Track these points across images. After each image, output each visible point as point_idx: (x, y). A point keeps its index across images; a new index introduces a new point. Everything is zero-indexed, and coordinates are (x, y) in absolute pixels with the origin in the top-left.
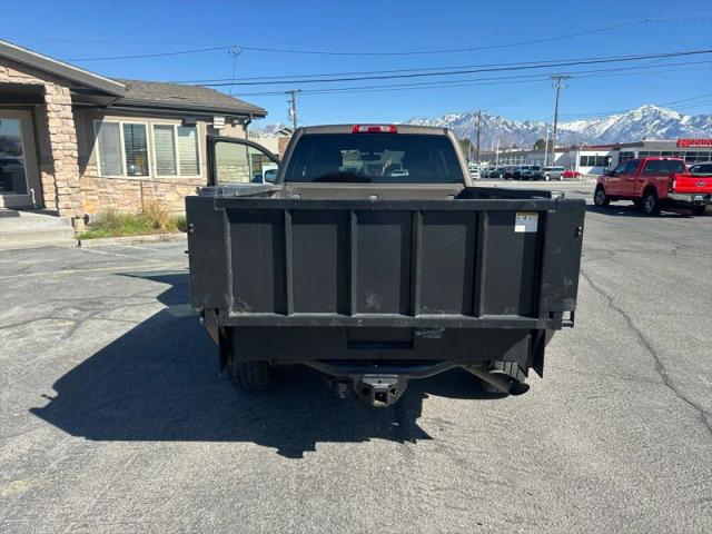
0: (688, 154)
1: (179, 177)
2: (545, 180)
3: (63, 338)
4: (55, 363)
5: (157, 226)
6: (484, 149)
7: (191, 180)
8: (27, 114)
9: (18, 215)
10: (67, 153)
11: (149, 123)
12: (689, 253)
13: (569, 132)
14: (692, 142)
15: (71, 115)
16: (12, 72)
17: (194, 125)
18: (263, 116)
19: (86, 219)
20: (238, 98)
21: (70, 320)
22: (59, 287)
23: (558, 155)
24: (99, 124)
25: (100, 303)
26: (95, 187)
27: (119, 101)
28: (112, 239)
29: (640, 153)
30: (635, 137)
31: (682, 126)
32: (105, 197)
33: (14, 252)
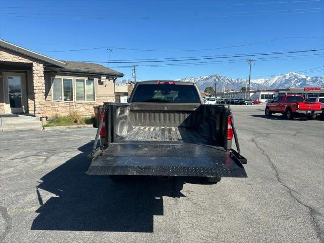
0: (309, 93)
1: (86, 101)
2: (245, 104)
3: (42, 162)
4: (41, 171)
5: (76, 122)
6: (218, 91)
7: (91, 103)
8: (24, 75)
9: (18, 116)
10: (40, 91)
11: (74, 79)
12: (302, 135)
13: (257, 84)
14: (311, 88)
15: (43, 75)
16: (20, 58)
17: (93, 80)
18: (122, 77)
19: (46, 118)
20: (111, 68)
21: (44, 156)
22: (38, 145)
23: (251, 94)
24: (53, 79)
25: (55, 151)
26: (50, 105)
27: (63, 70)
28: (57, 127)
29: (288, 93)
30: (286, 86)
31: (307, 81)
32: (54, 109)
33: (17, 131)
